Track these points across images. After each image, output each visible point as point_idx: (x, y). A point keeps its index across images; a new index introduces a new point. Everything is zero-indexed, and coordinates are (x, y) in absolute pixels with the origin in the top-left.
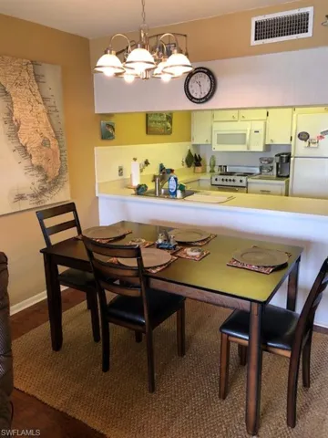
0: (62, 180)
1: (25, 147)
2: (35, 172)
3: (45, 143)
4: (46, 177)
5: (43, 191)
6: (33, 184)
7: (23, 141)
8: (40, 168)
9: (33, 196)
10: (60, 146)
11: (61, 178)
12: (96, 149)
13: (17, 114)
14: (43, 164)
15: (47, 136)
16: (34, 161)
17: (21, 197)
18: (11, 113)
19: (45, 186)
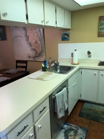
0: (42, 54)
1: (30, 43)
2: (34, 51)
3: (36, 42)
4: (37, 53)
5: (36, 57)
6: (33, 54)
7: (30, 42)
8: (35, 50)
9: (33, 57)
10: (41, 43)
11: (41, 54)
12: (59, 45)
13: (28, 34)
14: (36, 48)
15: (37, 40)
16: (33, 47)
17: (30, 57)
18: (26, 34)
19: (36, 55)
